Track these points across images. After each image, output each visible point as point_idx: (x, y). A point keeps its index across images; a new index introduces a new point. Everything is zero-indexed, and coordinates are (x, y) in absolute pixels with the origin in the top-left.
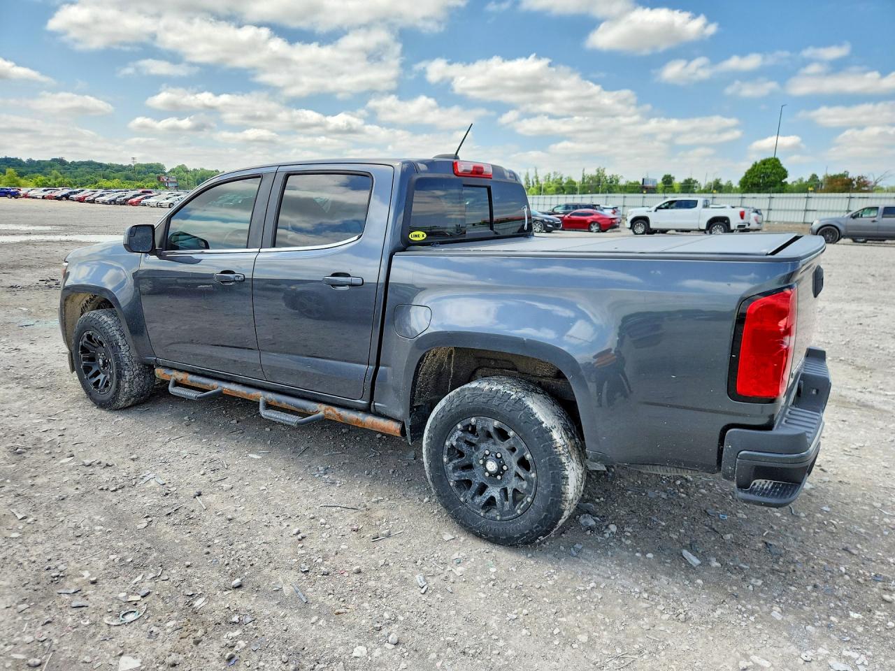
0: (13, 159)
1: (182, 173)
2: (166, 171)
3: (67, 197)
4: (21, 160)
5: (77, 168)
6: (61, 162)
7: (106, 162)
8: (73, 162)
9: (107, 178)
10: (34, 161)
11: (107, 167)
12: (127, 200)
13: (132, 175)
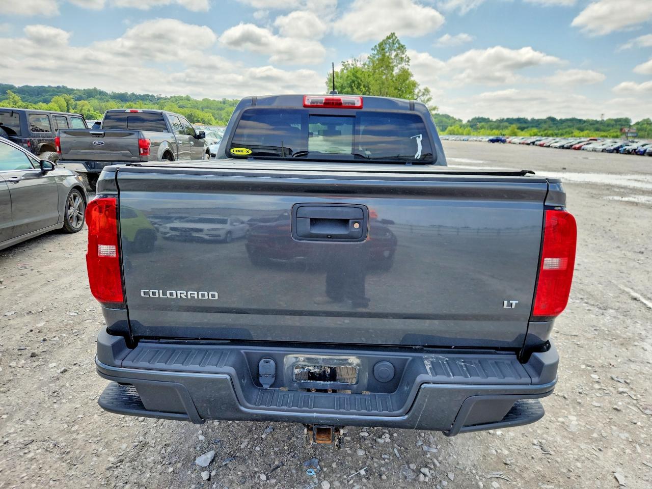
0: (522, 119)
1: (645, 126)
2: (632, 124)
3: (533, 143)
4: (527, 119)
5: (562, 123)
6: (552, 120)
7: (584, 118)
8: (561, 120)
9: (581, 130)
10: (535, 120)
11: (585, 122)
12: (572, 146)
13: (602, 127)
